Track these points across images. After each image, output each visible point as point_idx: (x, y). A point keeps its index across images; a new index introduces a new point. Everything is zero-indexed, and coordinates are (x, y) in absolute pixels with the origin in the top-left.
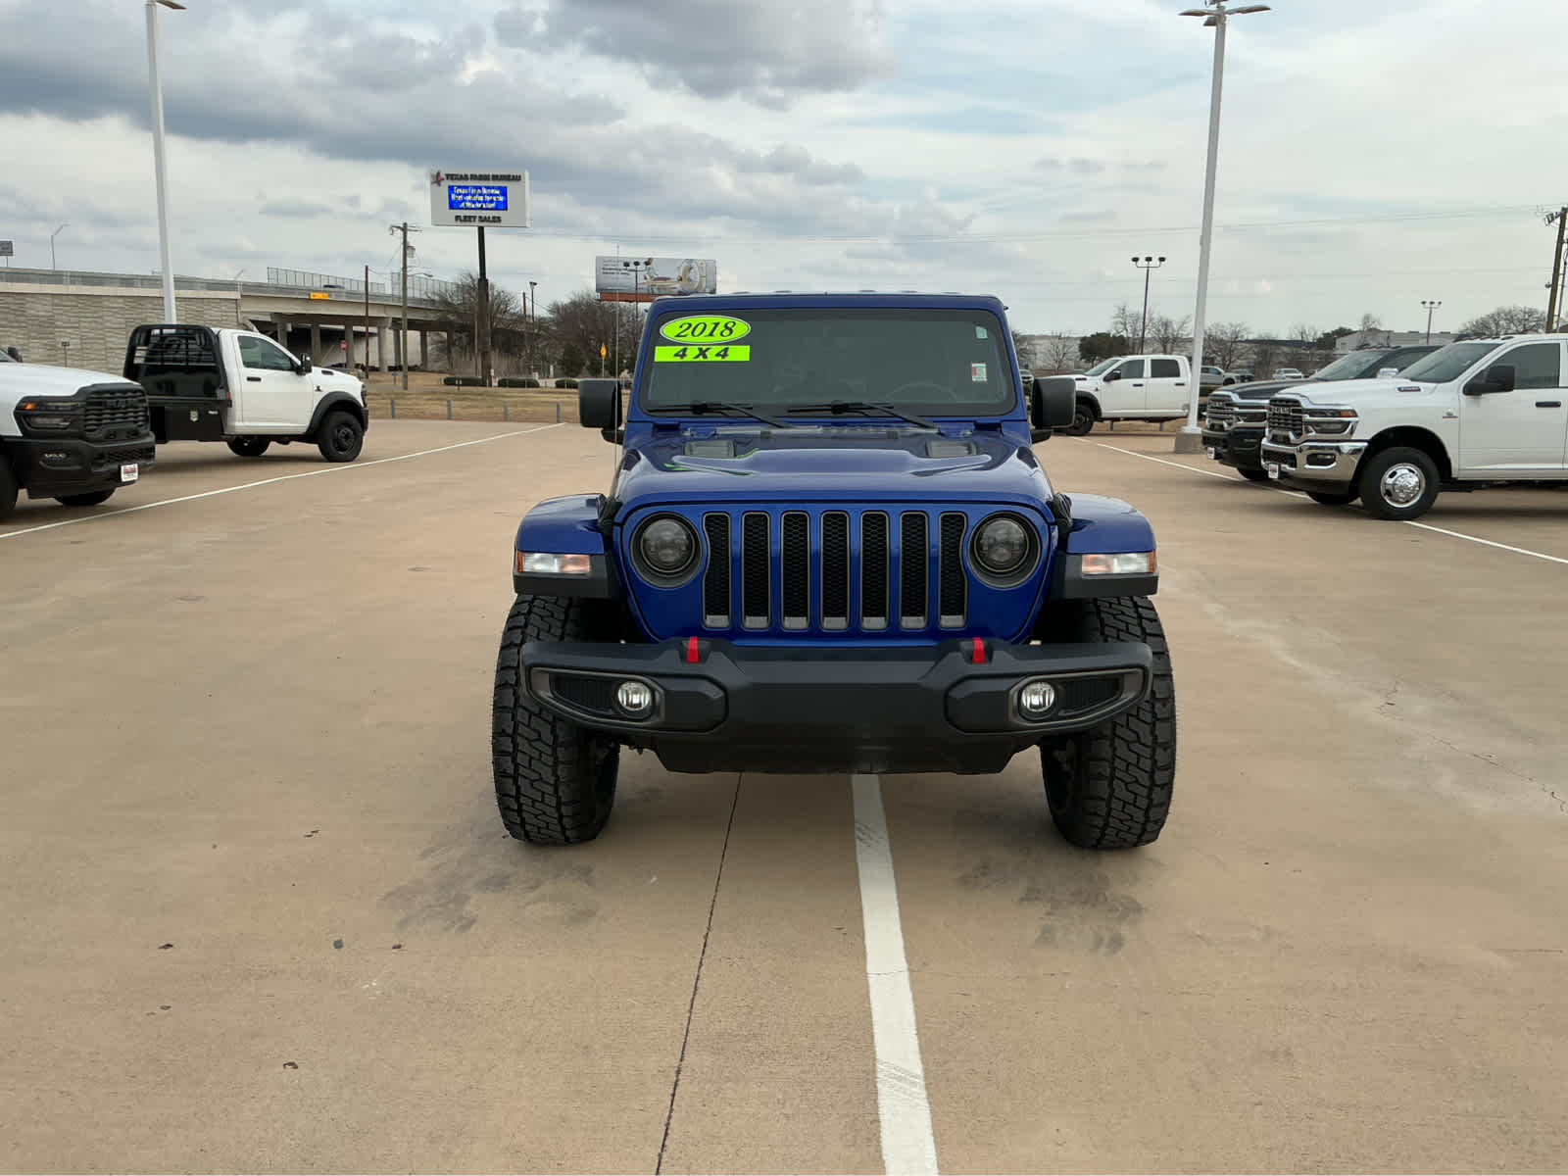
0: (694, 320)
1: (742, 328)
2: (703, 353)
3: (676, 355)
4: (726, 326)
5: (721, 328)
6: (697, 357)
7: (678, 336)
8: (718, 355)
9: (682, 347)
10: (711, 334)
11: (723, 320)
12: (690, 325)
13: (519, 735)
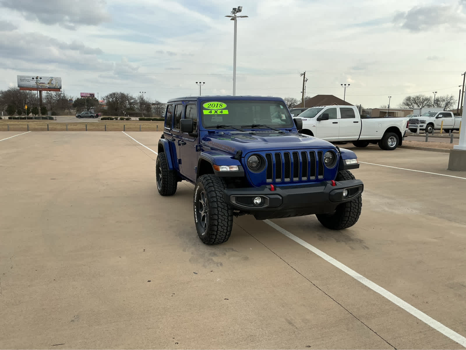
0: (212, 103)
1: (224, 105)
2: (216, 112)
3: (209, 112)
4: (220, 105)
5: (219, 105)
6: (215, 113)
7: (208, 107)
8: (220, 112)
9: (211, 110)
10: (217, 107)
11: (219, 103)
12: (211, 104)
13: (219, 214)
